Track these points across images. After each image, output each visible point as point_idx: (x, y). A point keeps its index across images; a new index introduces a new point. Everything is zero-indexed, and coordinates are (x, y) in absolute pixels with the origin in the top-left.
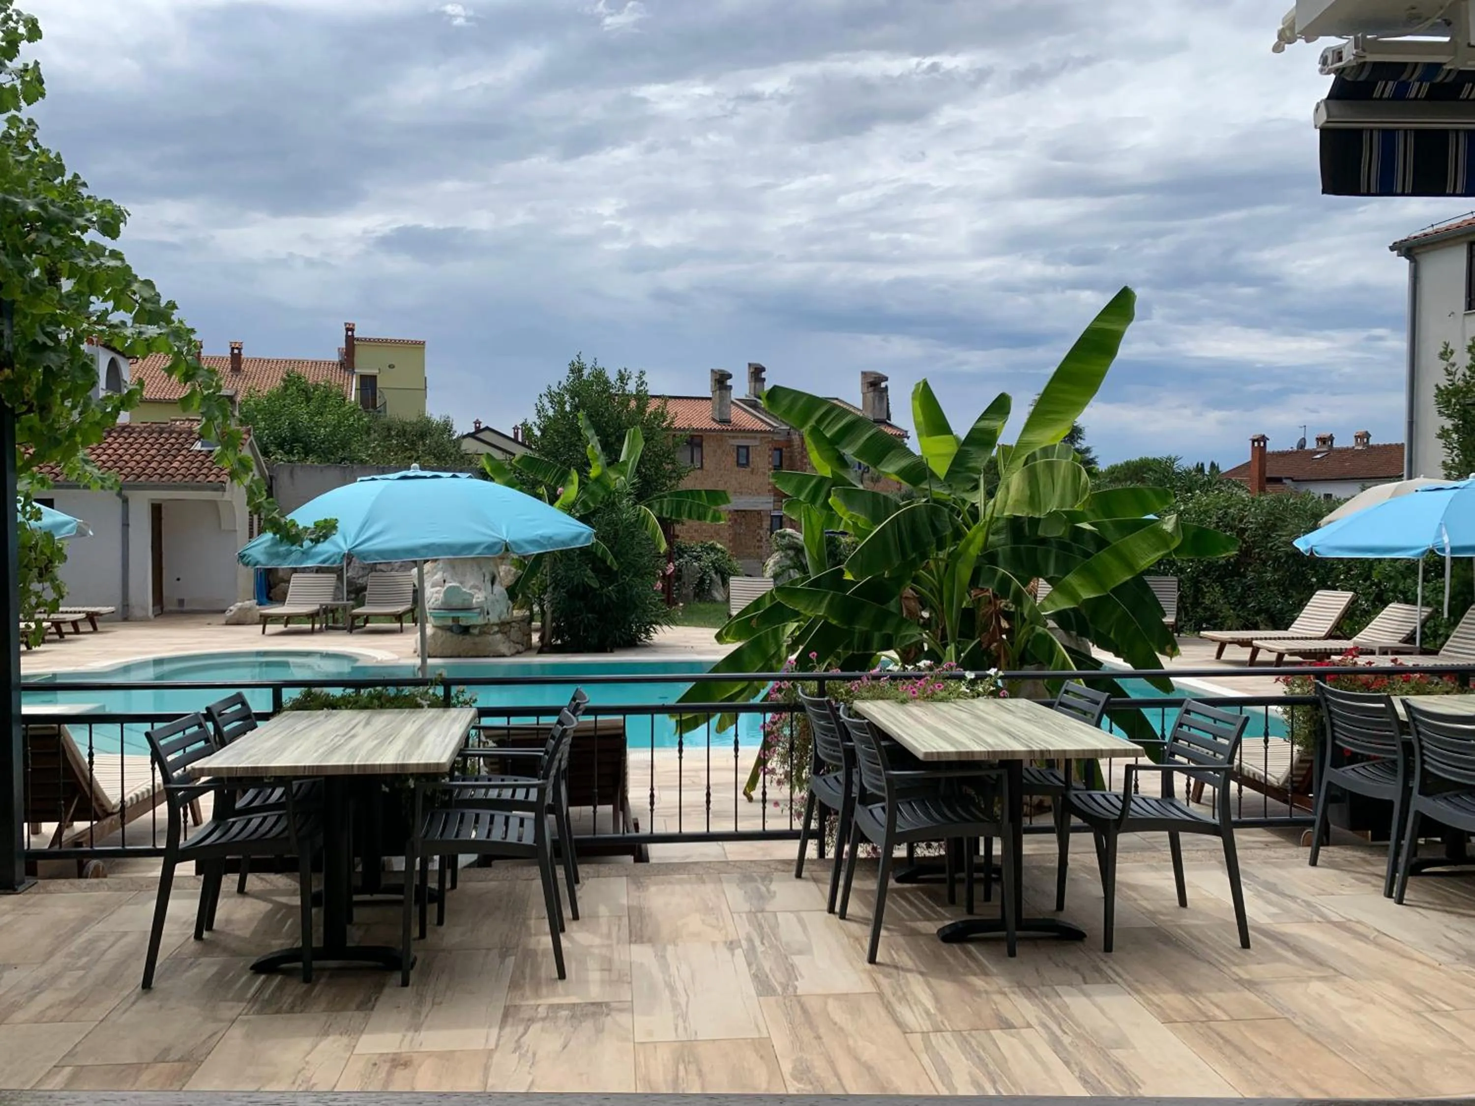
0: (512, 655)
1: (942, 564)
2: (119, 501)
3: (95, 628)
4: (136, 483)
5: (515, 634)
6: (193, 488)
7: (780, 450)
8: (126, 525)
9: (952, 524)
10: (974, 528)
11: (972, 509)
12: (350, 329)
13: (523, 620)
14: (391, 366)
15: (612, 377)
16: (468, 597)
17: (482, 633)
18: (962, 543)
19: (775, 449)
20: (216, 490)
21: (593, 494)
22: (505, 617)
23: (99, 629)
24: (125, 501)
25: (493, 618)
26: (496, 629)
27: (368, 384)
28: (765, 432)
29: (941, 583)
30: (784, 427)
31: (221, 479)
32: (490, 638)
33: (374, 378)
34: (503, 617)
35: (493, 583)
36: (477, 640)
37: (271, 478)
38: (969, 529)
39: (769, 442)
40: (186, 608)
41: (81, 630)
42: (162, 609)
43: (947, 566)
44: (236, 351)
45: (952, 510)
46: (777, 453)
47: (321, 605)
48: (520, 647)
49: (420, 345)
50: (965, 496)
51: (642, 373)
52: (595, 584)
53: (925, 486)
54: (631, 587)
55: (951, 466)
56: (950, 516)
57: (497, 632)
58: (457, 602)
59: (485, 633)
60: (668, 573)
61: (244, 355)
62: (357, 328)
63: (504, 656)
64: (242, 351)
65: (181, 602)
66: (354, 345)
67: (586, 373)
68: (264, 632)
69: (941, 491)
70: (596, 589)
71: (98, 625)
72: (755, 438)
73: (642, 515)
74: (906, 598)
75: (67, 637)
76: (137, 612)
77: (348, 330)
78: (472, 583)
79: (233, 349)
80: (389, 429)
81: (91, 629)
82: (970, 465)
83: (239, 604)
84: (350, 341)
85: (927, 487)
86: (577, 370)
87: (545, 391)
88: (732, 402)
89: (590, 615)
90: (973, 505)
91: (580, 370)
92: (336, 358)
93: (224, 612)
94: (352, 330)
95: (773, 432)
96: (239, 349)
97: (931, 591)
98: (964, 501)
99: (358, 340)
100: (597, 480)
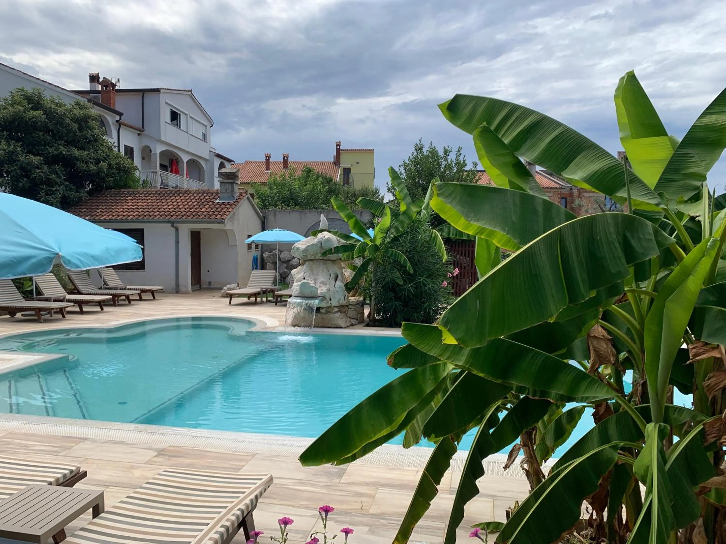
0: (347, 327)
1: (646, 299)
2: (174, 230)
3: (154, 298)
4: (181, 220)
5: (351, 313)
6: (208, 222)
7: (566, 199)
8: (177, 242)
9: (659, 244)
10: (695, 250)
11: (690, 225)
12: (338, 145)
13: (358, 303)
14: (358, 163)
15: (441, 153)
16: (314, 289)
17: (327, 312)
18: (677, 269)
19: (562, 198)
20: (219, 223)
21: (402, 222)
22: (343, 302)
23: (156, 298)
24: (177, 229)
25: (334, 303)
26: (336, 309)
27: (347, 172)
28: (556, 188)
29: (642, 323)
30: (569, 185)
31: (222, 217)
32: (332, 315)
33: (349, 169)
34: (341, 302)
35: (336, 280)
36: (325, 316)
37: (264, 217)
38: (686, 250)
39: (559, 194)
40: (212, 286)
41: (143, 298)
42: (200, 286)
43: (652, 301)
44: (286, 158)
45: (664, 226)
46: (564, 200)
47: (262, 288)
48: (354, 321)
49: (372, 151)
50: (682, 208)
51: (460, 148)
52: (401, 282)
53: (622, 194)
54: (425, 285)
55: (664, 173)
56: (656, 232)
57: (338, 312)
58: (307, 292)
59: (329, 312)
60: (455, 275)
61: (290, 160)
62: (341, 144)
63: (341, 327)
64: (289, 158)
65: (210, 283)
66: (340, 153)
67: (425, 150)
68: (230, 303)
69: (645, 200)
70: (401, 286)
71: (155, 296)
72: (550, 192)
73: (433, 235)
74: (595, 337)
75: (132, 302)
76: (182, 288)
77: (337, 145)
78: (321, 280)
79: (284, 157)
80: (348, 193)
81: (152, 298)
82: (690, 170)
83: (228, 286)
84: (338, 151)
85: (625, 195)
86: (419, 149)
87: (402, 163)
88: (537, 172)
89: (397, 303)
90: (692, 219)
91: (421, 149)
92: (332, 160)
93: (221, 289)
94: (339, 146)
95: (561, 188)
96: (287, 157)
97: (628, 332)
98: (680, 215)
99: (342, 150)
100: (405, 213)
